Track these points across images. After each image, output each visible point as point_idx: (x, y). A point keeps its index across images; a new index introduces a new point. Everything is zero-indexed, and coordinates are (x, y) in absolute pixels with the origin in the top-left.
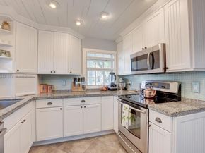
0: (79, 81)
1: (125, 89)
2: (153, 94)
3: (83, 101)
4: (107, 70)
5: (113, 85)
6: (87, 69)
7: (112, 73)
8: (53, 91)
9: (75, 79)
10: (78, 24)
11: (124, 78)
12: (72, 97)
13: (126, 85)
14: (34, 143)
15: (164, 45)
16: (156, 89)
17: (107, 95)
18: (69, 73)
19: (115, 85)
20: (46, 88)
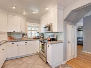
0: (25, 35)
1: (43, 38)
2: (50, 39)
3: (26, 42)
4: (36, 31)
5: (38, 36)
6: (28, 31)
7: (38, 32)
8: (14, 39)
9: (23, 34)
10: (24, 14)
11: (42, 34)
12: (22, 41)
13: (43, 36)
14: (6, 59)
15: (52, 24)
16: (51, 37)
17: (35, 40)
18: (20, 32)
19: (39, 37)
20: (11, 38)
